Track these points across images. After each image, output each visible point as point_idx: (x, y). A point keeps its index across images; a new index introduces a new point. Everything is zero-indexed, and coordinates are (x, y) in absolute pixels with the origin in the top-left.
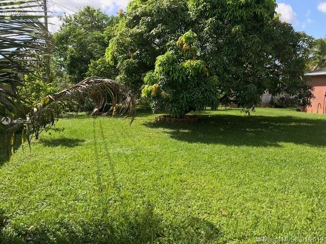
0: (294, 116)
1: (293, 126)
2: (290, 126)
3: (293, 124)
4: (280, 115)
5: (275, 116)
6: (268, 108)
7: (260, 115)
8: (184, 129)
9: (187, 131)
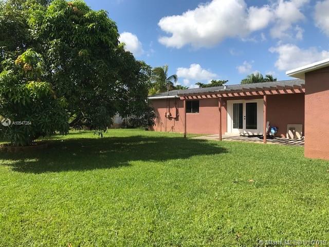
0: (142, 135)
1: (141, 144)
2: (139, 145)
3: (142, 142)
4: (131, 135)
5: (127, 136)
6: (120, 129)
7: (113, 136)
8: (30, 158)
9: (34, 160)
